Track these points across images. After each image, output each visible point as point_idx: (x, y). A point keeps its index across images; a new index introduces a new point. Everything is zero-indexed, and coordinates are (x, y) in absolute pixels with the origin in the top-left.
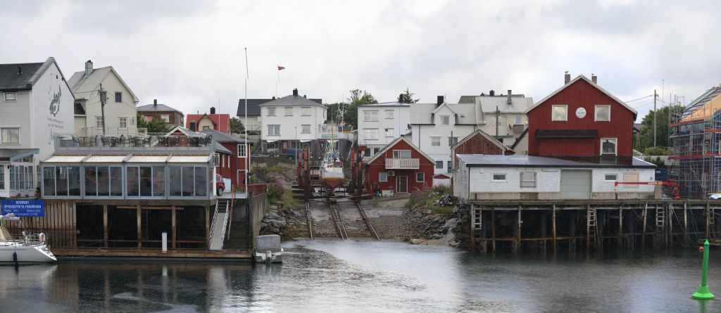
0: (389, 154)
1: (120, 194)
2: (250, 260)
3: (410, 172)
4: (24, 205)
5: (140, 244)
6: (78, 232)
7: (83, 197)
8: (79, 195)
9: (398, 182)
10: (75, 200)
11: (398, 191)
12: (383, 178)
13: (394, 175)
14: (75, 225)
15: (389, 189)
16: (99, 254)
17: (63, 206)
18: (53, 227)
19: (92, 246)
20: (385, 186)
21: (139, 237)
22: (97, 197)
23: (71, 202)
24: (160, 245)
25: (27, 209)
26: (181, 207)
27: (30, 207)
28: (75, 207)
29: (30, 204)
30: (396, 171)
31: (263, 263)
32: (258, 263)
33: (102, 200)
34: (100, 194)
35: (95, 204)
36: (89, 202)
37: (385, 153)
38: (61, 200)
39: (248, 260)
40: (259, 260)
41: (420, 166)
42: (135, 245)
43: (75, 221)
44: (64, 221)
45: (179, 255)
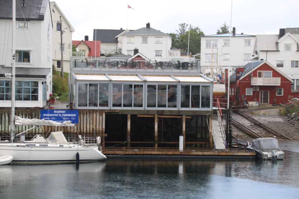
0: (255, 74)
1: (141, 106)
2: (255, 157)
3: (272, 89)
4: (61, 114)
5: (157, 145)
6: (106, 135)
7: (110, 107)
8: (107, 106)
9: (261, 95)
10: (105, 110)
11: (261, 102)
12: (249, 92)
13: (258, 90)
14: (104, 130)
15: (254, 101)
16: (134, 153)
17: (95, 114)
18: (85, 131)
19: (118, 146)
20: (251, 99)
21: (156, 139)
22: (122, 108)
23: (101, 112)
24: (177, 146)
25: (64, 117)
26: (190, 116)
27: (66, 115)
28: (104, 115)
29: (66, 113)
30: (260, 86)
31: (269, 159)
32: (265, 160)
33: (126, 110)
34: (125, 106)
35: (120, 113)
36: (116, 111)
37: (251, 73)
38: (93, 110)
39: (252, 157)
40: (265, 158)
41: (281, 83)
42: (153, 146)
43: (104, 127)
44: (94, 127)
45: (197, 153)
